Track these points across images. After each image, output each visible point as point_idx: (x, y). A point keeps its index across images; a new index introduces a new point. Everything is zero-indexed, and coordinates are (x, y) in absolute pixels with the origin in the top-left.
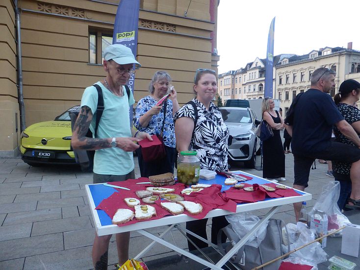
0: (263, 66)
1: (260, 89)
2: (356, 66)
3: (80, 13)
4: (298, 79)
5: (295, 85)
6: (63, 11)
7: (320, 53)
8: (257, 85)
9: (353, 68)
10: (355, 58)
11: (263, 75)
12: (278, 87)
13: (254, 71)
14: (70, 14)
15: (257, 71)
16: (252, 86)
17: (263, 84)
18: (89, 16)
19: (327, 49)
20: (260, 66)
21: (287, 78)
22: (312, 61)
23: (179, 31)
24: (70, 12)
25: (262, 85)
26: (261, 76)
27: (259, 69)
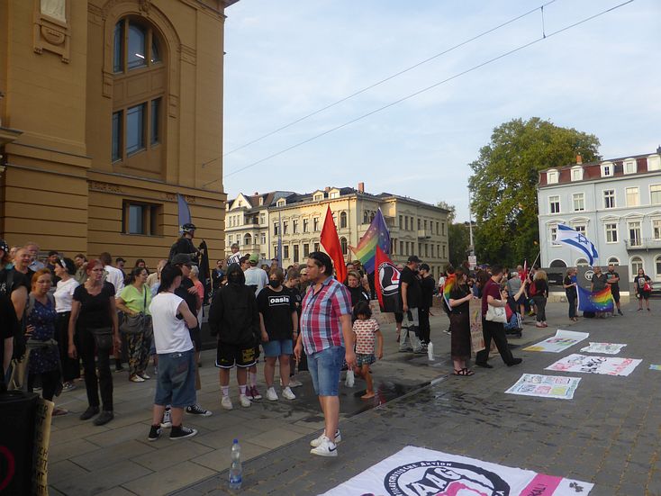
0: (249, 207)
1: (247, 242)
2: (369, 215)
3: (115, 188)
4: (300, 227)
5: (296, 237)
6: (101, 186)
7: (326, 195)
8: (243, 235)
9: (365, 218)
10: (368, 204)
11: (251, 221)
12: (272, 240)
13: (236, 214)
14: (108, 189)
15: (242, 214)
16: (234, 236)
17: (251, 233)
18: (123, 189)
19: (334, 190)
20: (245, 207)
21: (285, 227)
22: (316, 204)
23: (198, 202)
24: (107, 187)
25: (249, 235)
26: (247, 223)
27: (244, 211)
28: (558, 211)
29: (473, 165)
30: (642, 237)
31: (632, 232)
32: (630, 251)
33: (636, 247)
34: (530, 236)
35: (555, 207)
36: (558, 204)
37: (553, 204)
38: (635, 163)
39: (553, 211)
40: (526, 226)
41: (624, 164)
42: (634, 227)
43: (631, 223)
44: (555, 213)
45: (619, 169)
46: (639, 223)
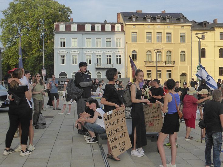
28: (64, 46)
29: (4, 12)
30: (101, 63)
31: (97, 59)
32: (97, 69)
33: (99, 67)
34: (36, 57)
35: (63, 44)
36: (64, 42)
37: (61, 42)
38: (100, 26)
39: (61, 46)
40: (34, 51)
41: (96, 26)
42: (98, 58)
43: (97, 56)
44: (63, 47)
45: (93, 28)
46: (100, 56)
